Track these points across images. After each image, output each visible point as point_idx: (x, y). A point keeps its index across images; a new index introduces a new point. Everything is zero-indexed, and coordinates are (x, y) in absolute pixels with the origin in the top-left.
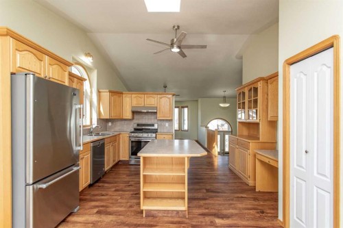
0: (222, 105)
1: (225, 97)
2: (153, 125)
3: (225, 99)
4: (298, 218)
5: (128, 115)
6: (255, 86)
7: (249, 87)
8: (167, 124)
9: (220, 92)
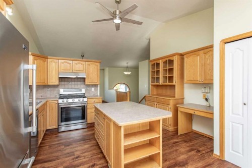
0: (126, 73)
1: (127, 67)
2: (81, 91)
3: (127, 69)
4: (233, 151)
5: (54, 81)
6: (171, 58)
7: (165, 60)
8: (93, 89)
9: (124, 64)
